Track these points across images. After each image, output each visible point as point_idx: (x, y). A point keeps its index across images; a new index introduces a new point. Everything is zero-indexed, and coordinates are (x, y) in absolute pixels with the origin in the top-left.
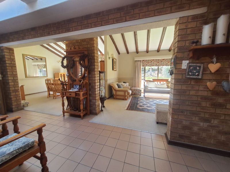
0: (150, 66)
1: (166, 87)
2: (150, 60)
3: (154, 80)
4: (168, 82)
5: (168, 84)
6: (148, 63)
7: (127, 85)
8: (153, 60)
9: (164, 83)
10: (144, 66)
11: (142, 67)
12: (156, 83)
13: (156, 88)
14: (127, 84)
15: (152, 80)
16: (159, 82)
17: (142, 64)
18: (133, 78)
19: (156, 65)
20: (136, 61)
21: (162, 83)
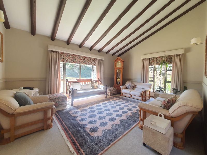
0: (72, 63)
1: (91, 87)
2: (72, 55)
3: (79, 81)
4: (92, 82)
5: (92, 84)
6: (70, 58)
7: (36, 93)
8: (76, 55)
9: (89, 83)
10: (63, 61)
11: (61, 63)
12: (81, 83)
13: (82, 90)
14: (37, 90)
15: (76, 81)
16: (83, 83)
17: (61, 58)
18: (46, 78)
19: (79, 62)
20: (51, 51)
21: (86, 83)
